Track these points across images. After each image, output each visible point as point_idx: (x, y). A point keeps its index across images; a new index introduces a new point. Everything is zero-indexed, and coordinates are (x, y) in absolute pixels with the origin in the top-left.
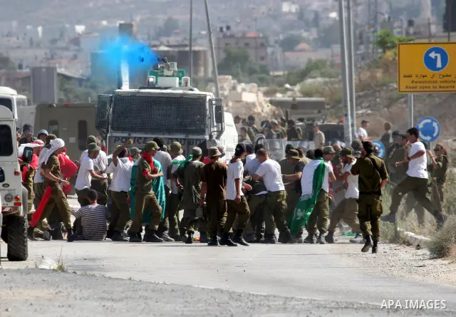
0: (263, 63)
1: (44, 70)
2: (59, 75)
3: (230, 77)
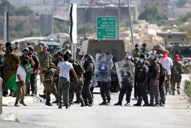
0: (166, 13)
1: (46, 17)
3: (144, 21)
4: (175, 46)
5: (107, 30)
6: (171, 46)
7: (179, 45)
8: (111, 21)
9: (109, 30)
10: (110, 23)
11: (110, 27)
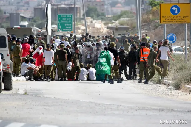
0: (103, 12)
1: (15, 14)
2: (21, 16)
3: (90, 17)
4: (123, 37)
5: (65, 25)
6: (120, 36)
7: (126, 35)
8: (69, 18)
9: (67, 25)
10: (68, 19)
11: (68, 22)
